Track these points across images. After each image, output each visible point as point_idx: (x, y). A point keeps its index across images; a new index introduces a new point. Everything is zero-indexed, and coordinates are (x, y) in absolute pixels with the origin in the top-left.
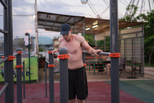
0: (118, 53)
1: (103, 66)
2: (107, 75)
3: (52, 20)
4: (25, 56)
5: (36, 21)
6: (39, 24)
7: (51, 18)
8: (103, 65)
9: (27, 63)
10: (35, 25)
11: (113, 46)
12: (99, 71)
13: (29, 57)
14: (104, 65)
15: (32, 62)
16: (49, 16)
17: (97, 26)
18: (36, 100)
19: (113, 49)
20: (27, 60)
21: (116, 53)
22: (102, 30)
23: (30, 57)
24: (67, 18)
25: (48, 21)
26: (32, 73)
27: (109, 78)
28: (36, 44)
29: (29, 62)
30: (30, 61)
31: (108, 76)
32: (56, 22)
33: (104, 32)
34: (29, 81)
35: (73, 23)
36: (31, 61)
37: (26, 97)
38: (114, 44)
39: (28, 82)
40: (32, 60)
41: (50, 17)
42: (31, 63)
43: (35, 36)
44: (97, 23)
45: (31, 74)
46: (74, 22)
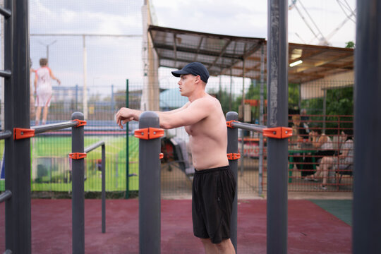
0: (283, 128)
1: (314, 163)
2: (321, 186)
3: (187, 46)
4: (116, 133)
5: (145, 49)
6: (161, 57)
7: (183, 41)
8: (314, 160)
9: (122, 150)
10: (144, 59)
11: (273, 110)
12: (304, 174)
13: (127, 135)
14: (317, 159)
15: (133, 147)
16: (178, 36)
17: (300, 62)
18: (130, 238)
19: (272, 118)
20: (121, 143)
21: (279, 128)
22: (316, 72)
23: (130, 136)
24: (224, 42)
25: (179, 49)
26: (134, 173)
27: (326, 191)
28: (145, 105)
29: (125, 147)
30: (130, 144)
31: (325, 188)
32: (198, 51)
33: (322, 77)
34: (125, 194)
35: (242, 53)
36: (132, 145)
37: (107, 230)
38: (276, 105)
39: (123, 196)
40: (133, 142)
41: (180, 40)
42: (130, 150)
43: (142, 84)
44: (299, 56)
45: (132, 175)
46: (245, 51)
